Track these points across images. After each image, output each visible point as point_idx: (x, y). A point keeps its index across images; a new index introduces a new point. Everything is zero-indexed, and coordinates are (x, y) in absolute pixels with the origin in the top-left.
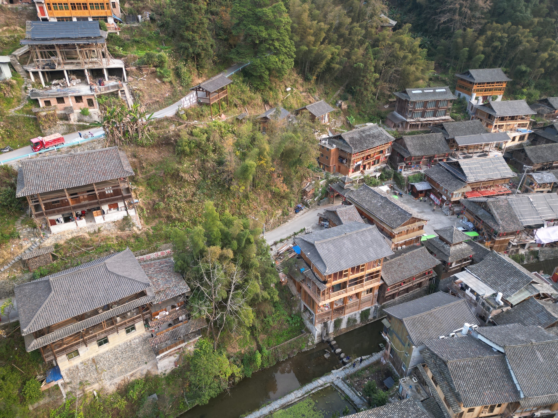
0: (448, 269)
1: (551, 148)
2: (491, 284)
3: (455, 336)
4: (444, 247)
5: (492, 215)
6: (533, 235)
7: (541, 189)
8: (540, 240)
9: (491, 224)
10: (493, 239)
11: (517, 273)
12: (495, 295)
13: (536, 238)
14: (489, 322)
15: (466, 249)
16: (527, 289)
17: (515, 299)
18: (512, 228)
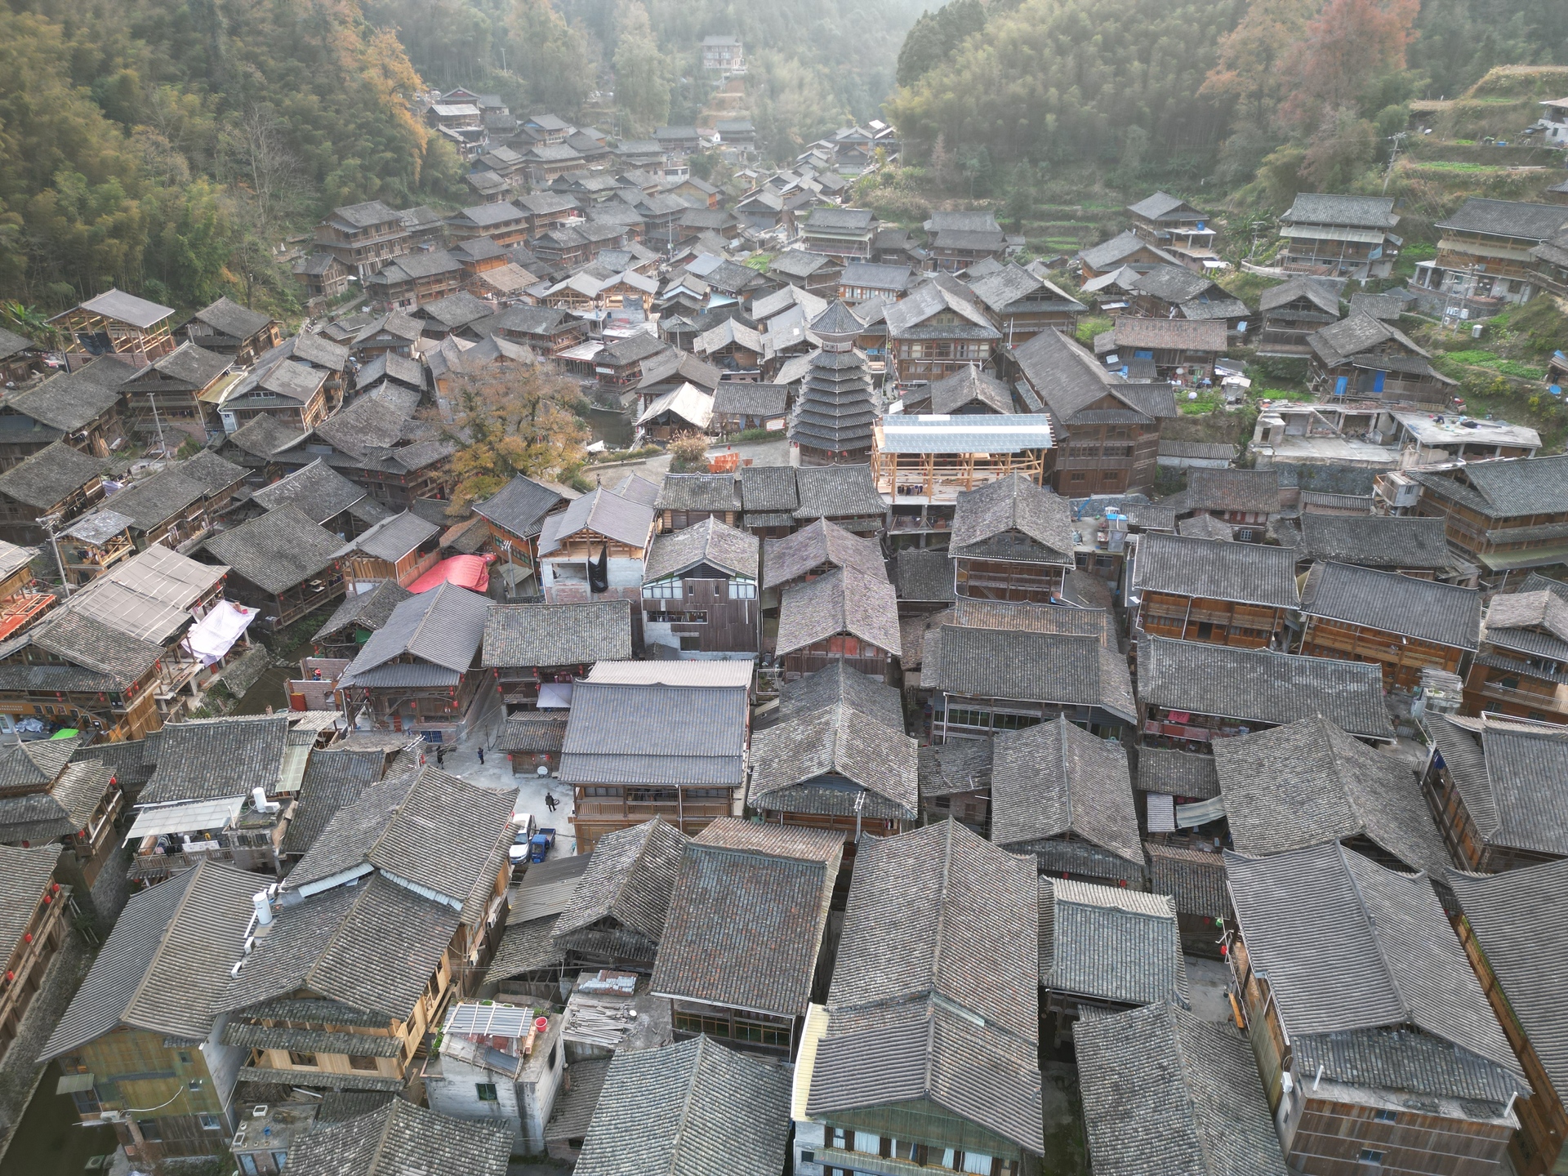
0: (88, 848)
1: (49, 459)
2: (221, 789)
3: (258, 942)
4: (34, 808)
5: (72, 665)
6: (188, 655)
7: (114, 556)
8: (209, 656)
9: (87, 684)
10: (120, 716)
11: (248, 729)
12: (249, 803)
13: (201, 657)
14: (283, 862)
15: (90, 772)
16: (292, 744)
17: (291, 777)
18: (139, 664)
